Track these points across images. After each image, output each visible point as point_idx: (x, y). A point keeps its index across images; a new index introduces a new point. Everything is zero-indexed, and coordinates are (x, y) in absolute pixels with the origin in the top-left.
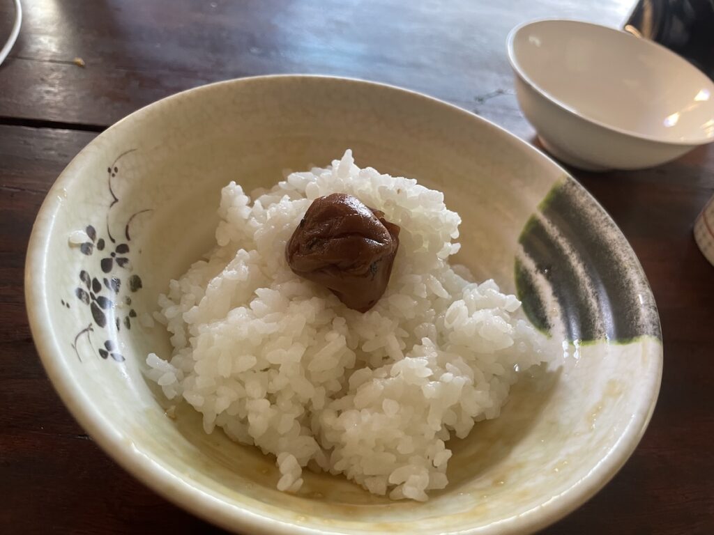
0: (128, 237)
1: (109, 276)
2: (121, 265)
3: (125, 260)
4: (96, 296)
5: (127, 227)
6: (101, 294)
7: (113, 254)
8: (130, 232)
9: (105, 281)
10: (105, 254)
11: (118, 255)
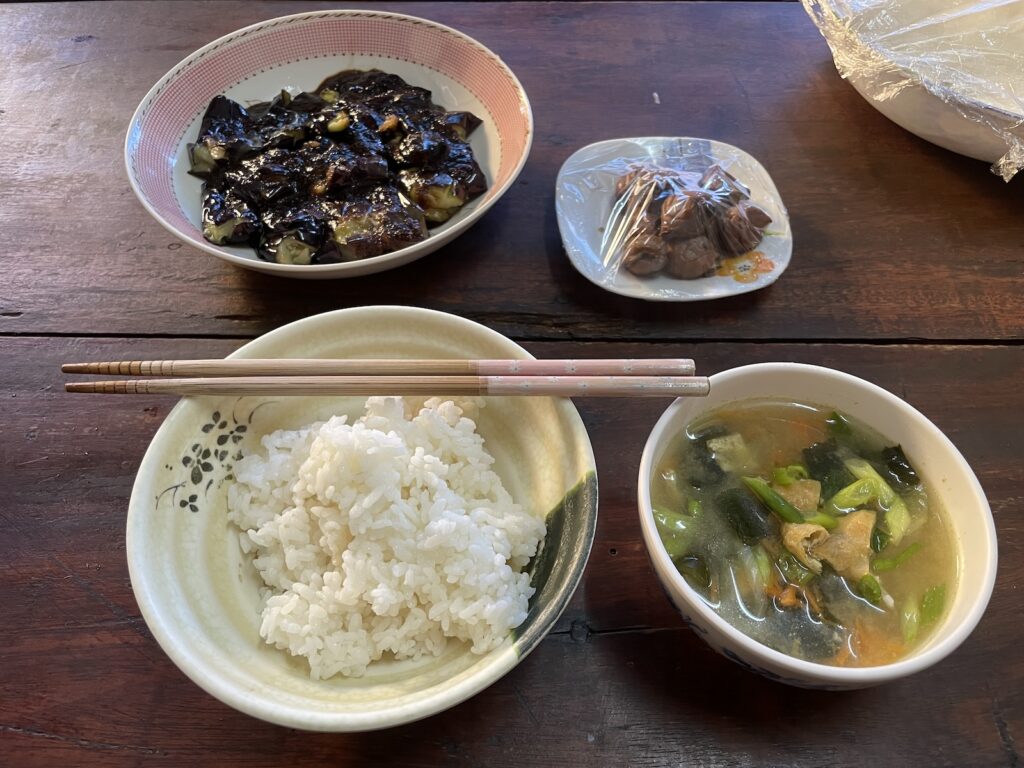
0: (250, 422)
1: (221, 448)
2: (235, 441)
3: (240, 438)
4: (203, 461)
5: (252, 413)
6: (208, 460)
7: (232, 432)
8: (253, 417)
9: (216, 452)
10: (225, 432)
11: (236, 434)
